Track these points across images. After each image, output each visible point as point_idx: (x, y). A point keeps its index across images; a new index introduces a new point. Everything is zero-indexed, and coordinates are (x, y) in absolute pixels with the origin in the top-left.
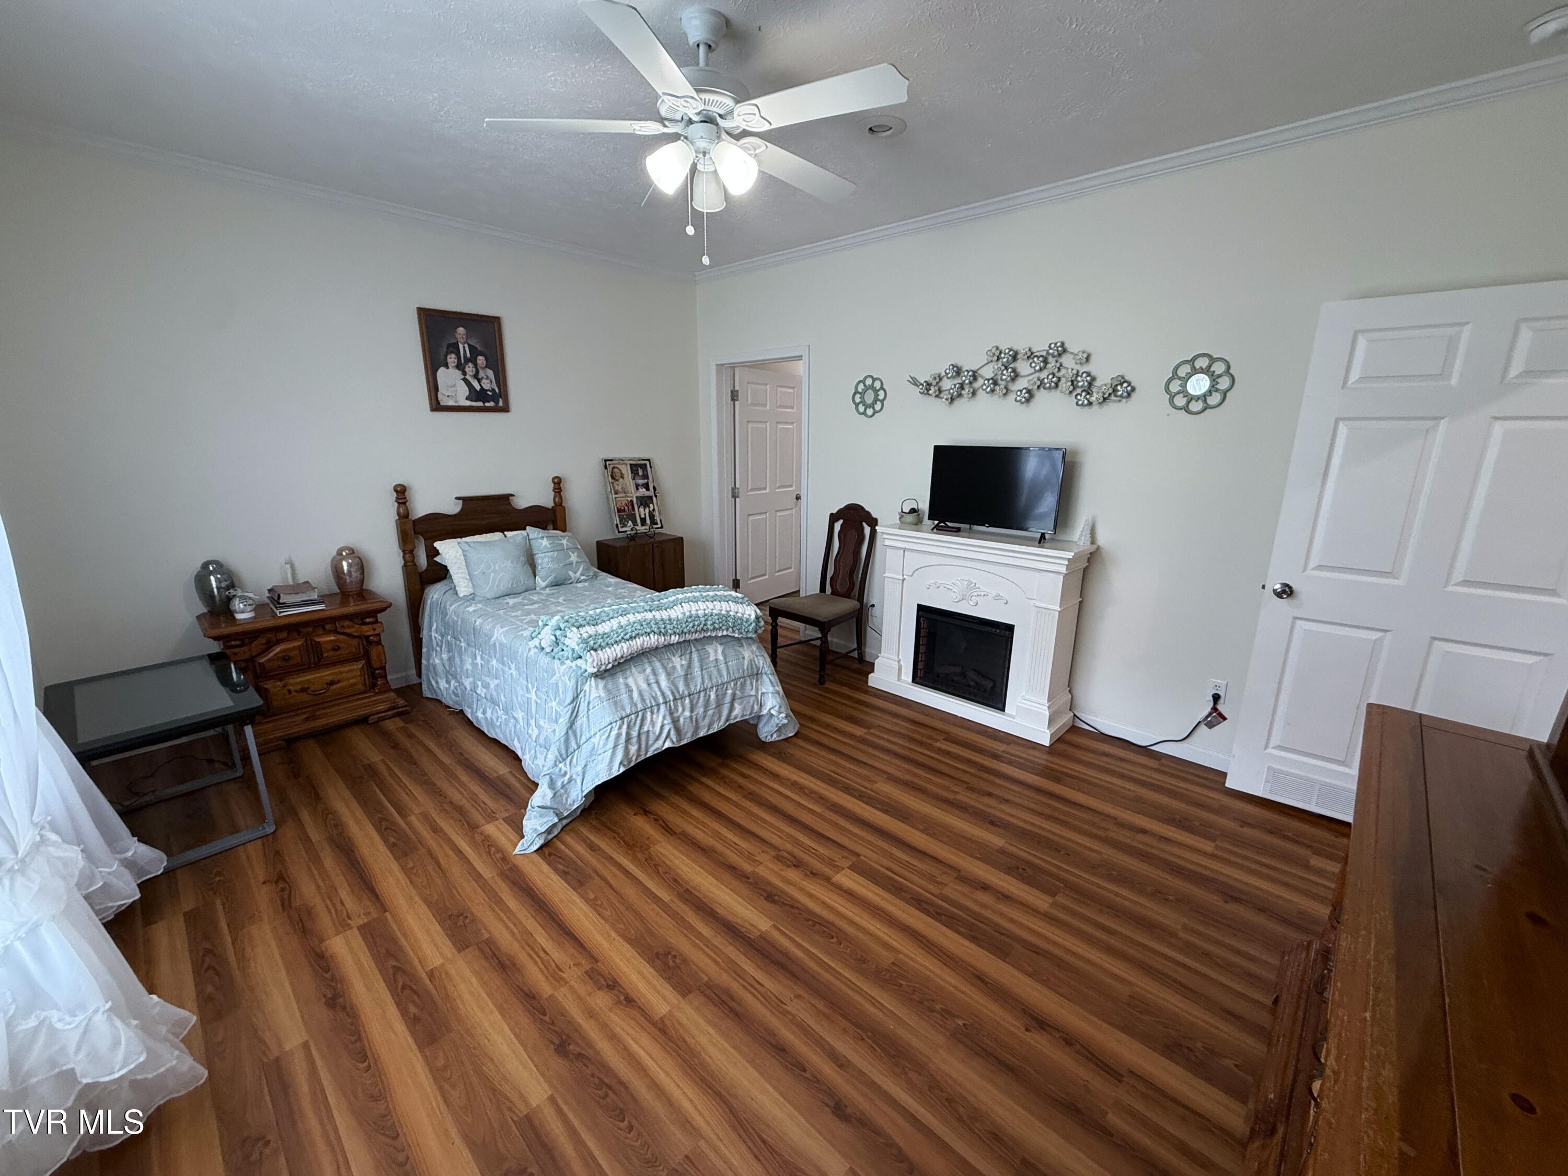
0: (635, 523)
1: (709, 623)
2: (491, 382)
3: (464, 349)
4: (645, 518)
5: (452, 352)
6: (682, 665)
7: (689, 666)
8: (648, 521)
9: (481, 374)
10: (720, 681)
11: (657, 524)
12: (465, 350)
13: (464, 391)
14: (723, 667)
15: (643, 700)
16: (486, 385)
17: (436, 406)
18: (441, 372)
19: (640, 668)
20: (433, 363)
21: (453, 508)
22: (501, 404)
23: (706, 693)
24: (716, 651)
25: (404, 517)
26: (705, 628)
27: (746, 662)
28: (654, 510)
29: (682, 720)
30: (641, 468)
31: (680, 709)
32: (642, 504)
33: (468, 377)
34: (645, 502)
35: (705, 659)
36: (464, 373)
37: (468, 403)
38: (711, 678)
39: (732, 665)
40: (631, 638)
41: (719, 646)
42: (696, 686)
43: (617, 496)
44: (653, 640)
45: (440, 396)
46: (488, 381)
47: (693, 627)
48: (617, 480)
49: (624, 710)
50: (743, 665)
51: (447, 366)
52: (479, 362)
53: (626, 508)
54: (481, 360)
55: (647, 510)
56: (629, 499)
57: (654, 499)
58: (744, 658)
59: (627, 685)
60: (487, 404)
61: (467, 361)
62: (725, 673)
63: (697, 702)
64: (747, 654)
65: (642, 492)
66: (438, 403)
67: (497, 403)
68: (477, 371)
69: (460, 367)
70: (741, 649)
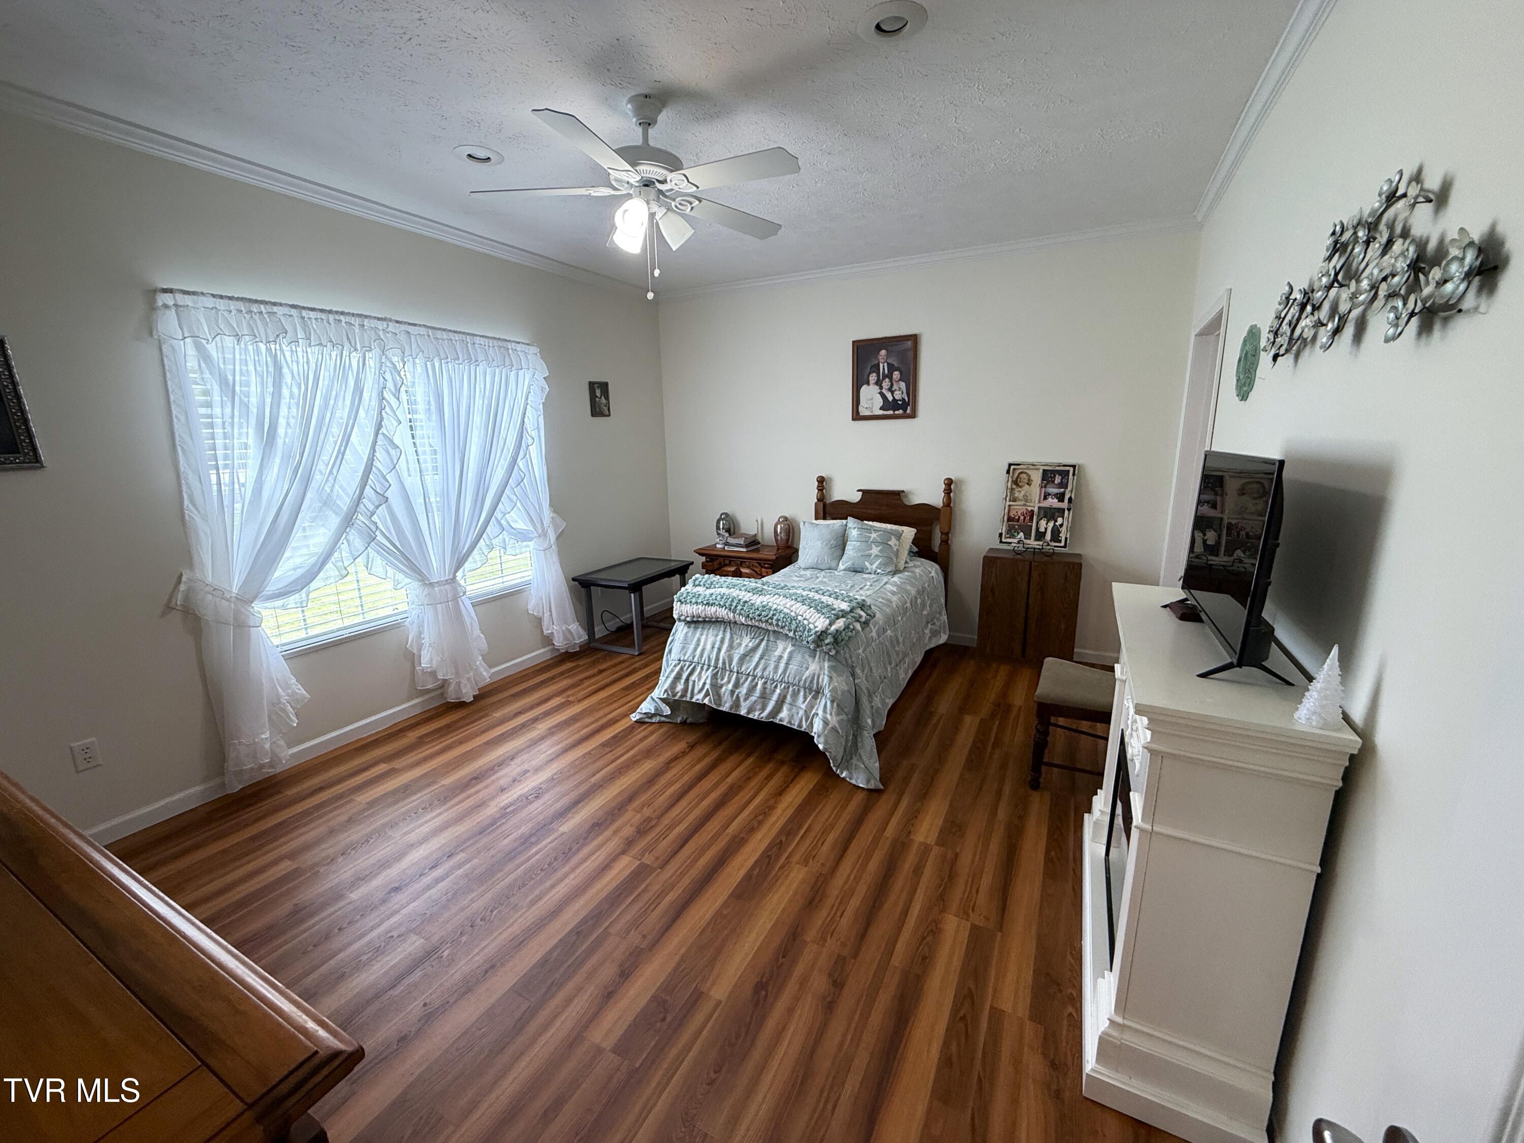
0: (1028, 536)
1: (775, 618)
2: (902, 393)
3: (883, 367)
4: (1045, 533)
5: (874, 372)
6: (747, 646)
7: (754, 649)
8: (1048, 536)
9: (895, 387)
10: (771, 676)
11: (1060, 541)
12: (884, 369)
13: (879, 402)
14: (782, 666)
15: (701, 656)
16: (898, 395)
17: (857, 416)
18: (864, 390)
19: (715, 632)
20: (859, 382)
21: (856, 497)
22: (908, 411)
23: (754, 679)
24: (785, 649)
25: (821, 499)
26: (770, 621)
27: (807, 673)
28: (1061, 525)
29: (723, 689)
30: (1060, 475)
31: (726, 679)
32: (1045, 516)
33: (884, 391)
34: (1050, 514)
35: (771, 650)
36: (881, 388)
37: (881, 412)
38: (764, 669)
39: (792, 669)
40: (708, 604)
41: (790, 645)
42: (748, 668)
43: (1011, 503)
44: (723, 613)
45: (860, 409)
46: (900, 392)
47: (759, 615)
48: (1021, 487)
49: (685, 655)
50: (803, 674)
51: (868, 384)
52: (894, 377)
53: (1022, 518)
54: (896, 375)
55: (1051, 524)
56: (1030, 509)
57: (1066, 512)
58: (807, 669)
59: (699, 640)
60: (897, 412)
61: (885, 376)
62: (780, 671)
63: (743, 683)
64: (813, 667)
65: (1053, 502)
66: (858, 412)
67: (905, 410)
68: (892, 385)
69: (879, 383)
70: (810, 660)
